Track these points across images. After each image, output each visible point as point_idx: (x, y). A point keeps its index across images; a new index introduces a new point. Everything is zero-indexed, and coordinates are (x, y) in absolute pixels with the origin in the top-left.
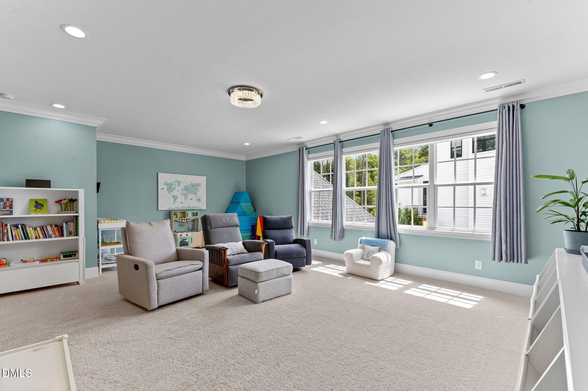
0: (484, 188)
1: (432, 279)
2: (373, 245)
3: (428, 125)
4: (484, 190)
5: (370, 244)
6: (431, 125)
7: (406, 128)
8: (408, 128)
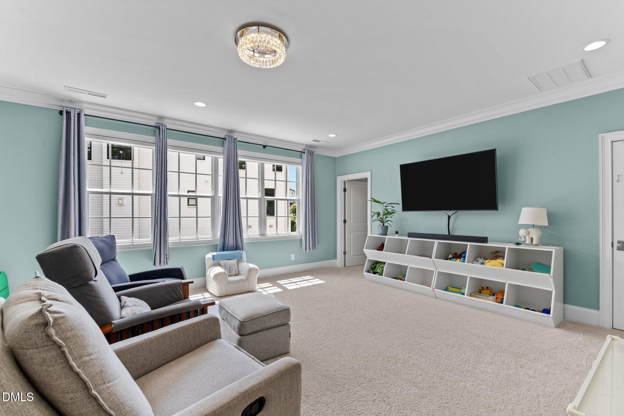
0: (121, 198)
1: (273, 276)
2: (230, 259)
3: (262, 146)
4: (121, 200)
5: (225, 259)
6: (264, 147)
7: (249, 143)
8: (251, 143)
